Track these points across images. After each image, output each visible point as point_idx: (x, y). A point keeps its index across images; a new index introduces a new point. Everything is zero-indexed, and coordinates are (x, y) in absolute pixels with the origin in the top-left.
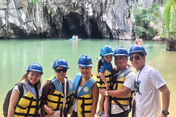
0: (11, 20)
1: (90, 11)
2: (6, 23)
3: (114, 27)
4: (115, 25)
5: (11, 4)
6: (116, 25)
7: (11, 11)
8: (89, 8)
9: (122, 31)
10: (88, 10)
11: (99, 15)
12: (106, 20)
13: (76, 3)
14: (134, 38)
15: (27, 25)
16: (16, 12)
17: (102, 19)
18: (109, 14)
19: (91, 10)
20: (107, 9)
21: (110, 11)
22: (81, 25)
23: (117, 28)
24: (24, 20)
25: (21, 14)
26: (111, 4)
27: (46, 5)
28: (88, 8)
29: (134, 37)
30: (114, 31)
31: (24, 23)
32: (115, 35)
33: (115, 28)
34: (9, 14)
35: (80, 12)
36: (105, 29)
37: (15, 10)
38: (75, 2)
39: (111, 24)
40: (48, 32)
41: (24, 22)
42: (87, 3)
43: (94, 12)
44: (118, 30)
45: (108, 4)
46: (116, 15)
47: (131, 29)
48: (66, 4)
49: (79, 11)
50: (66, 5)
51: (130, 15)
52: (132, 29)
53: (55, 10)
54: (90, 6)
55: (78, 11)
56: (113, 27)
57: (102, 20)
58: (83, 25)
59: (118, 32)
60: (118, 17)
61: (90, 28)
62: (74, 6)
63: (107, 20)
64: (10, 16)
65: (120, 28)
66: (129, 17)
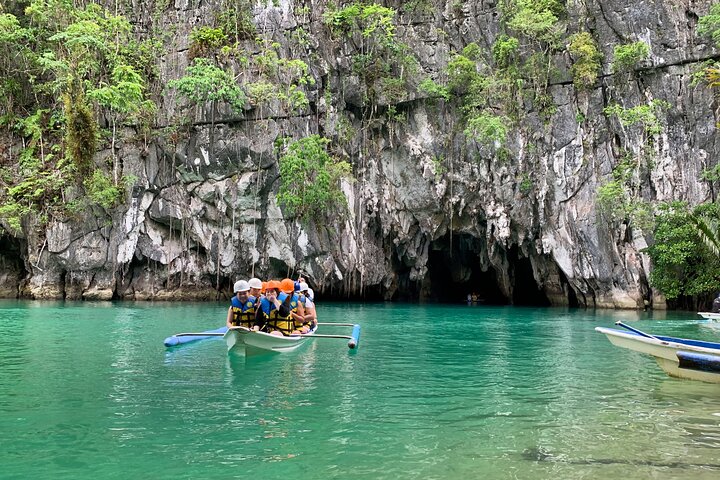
0: (274, 251)
1: (500, 226)
2: (260, 259)
3: (578, 271)
4: (582, 264)
5: (271, 208)
6: (585, 266)
7: (273, 228)
8: (498, 215)
9: (606, 282)
10: (494, 222)
11: (530, 236)
12: (551, 252)
13: (463, 203)
14: (646, 307)
15: (314, 264)
16: (285, 228)
17: (541, 247)
18: (563, 231)
19: (505, 220)
20: (554, 218)
21: (562, 222)
22: (485, 269)
23: (587, 273)
24: (305, 249)
25: (298, 235)
26: (565, 201)
27: (377, 213)
28: (494, 217)
29: (646, 302)
30: (579, 285)
31: (307, 258)
32: (583, 294)
33: (583, 274)
34: (269, 235)
35: (474, 229)
36: (555, 279)
37: (282, 224)
38: (459, 203)
39: (569, 261)
40: (387, 286)
41: (306, 254)
42: (493, 203)
43: (513, 226)
44: (592, 279)
45: (557, 203)
46: (582, 232)
47: (636, 277)
48: (435, 210)
49: (471, 227)
50: (436, 213)
51: (629, 232)
52: (640, 277)
53: (405, 226)
54: (500, 209)
55: (467, 228)
56: (574, 271)
57: (539, 251)
58: (491, 268)
59: (595, 286)
60: (588, 240)
61: (510, 277)
62: (457, 213)
63: (554, 251)
64: (272, 240)
65: (598, 274)
66: (629, 238)
